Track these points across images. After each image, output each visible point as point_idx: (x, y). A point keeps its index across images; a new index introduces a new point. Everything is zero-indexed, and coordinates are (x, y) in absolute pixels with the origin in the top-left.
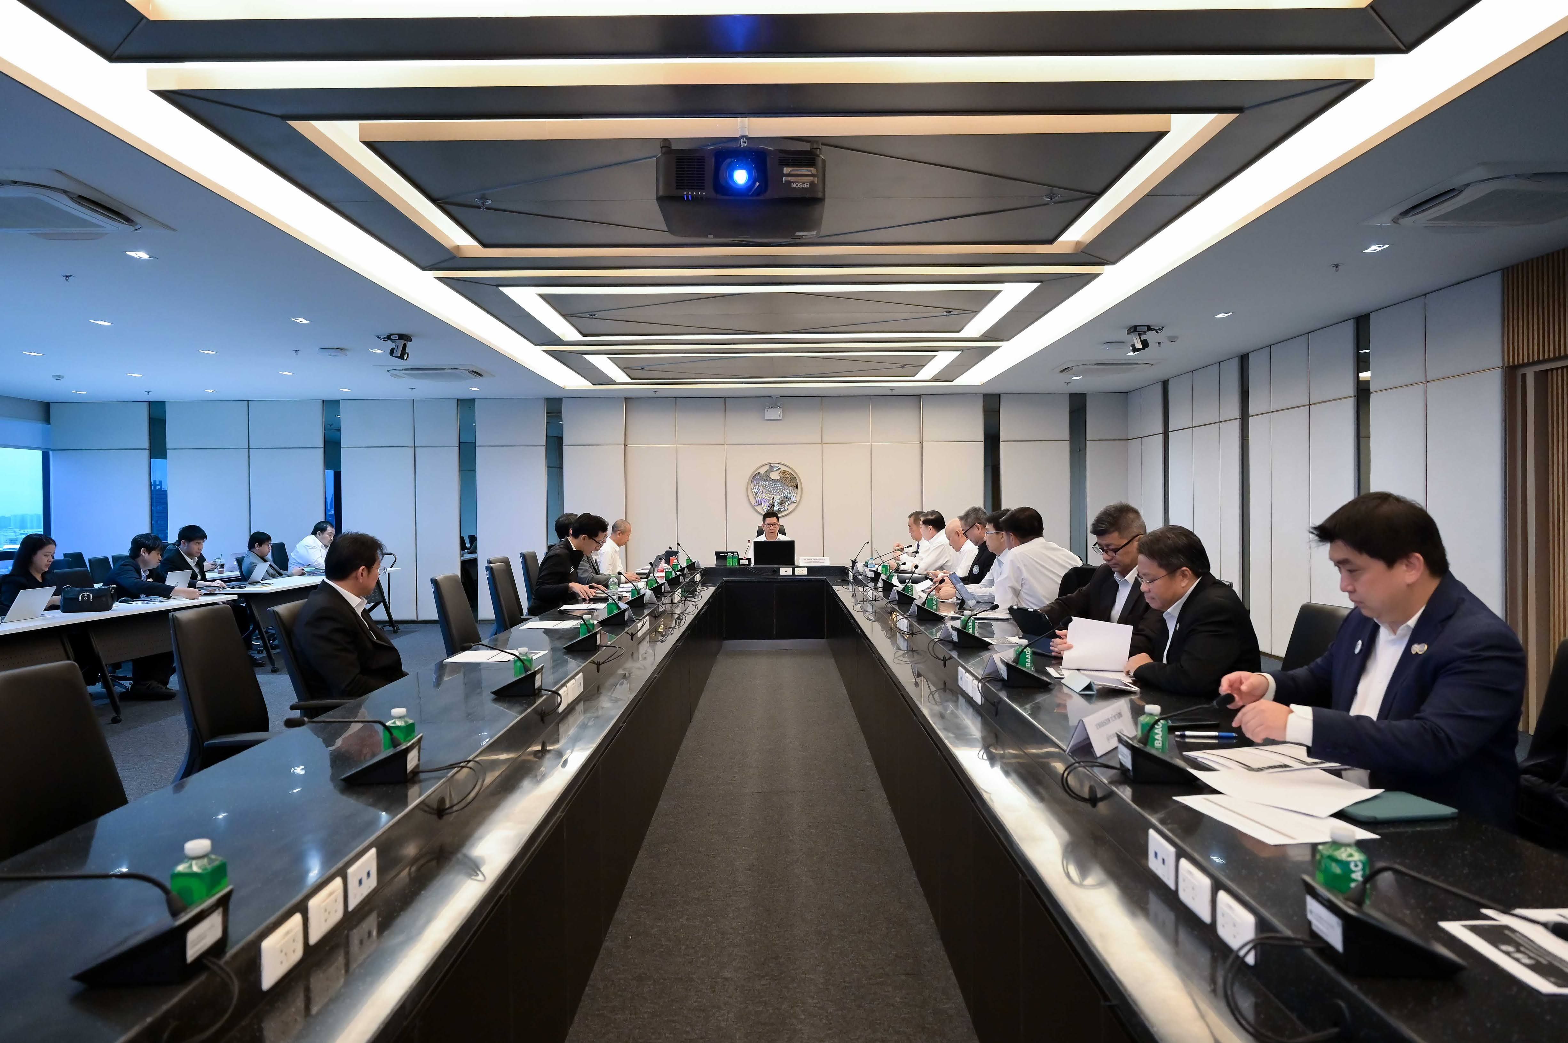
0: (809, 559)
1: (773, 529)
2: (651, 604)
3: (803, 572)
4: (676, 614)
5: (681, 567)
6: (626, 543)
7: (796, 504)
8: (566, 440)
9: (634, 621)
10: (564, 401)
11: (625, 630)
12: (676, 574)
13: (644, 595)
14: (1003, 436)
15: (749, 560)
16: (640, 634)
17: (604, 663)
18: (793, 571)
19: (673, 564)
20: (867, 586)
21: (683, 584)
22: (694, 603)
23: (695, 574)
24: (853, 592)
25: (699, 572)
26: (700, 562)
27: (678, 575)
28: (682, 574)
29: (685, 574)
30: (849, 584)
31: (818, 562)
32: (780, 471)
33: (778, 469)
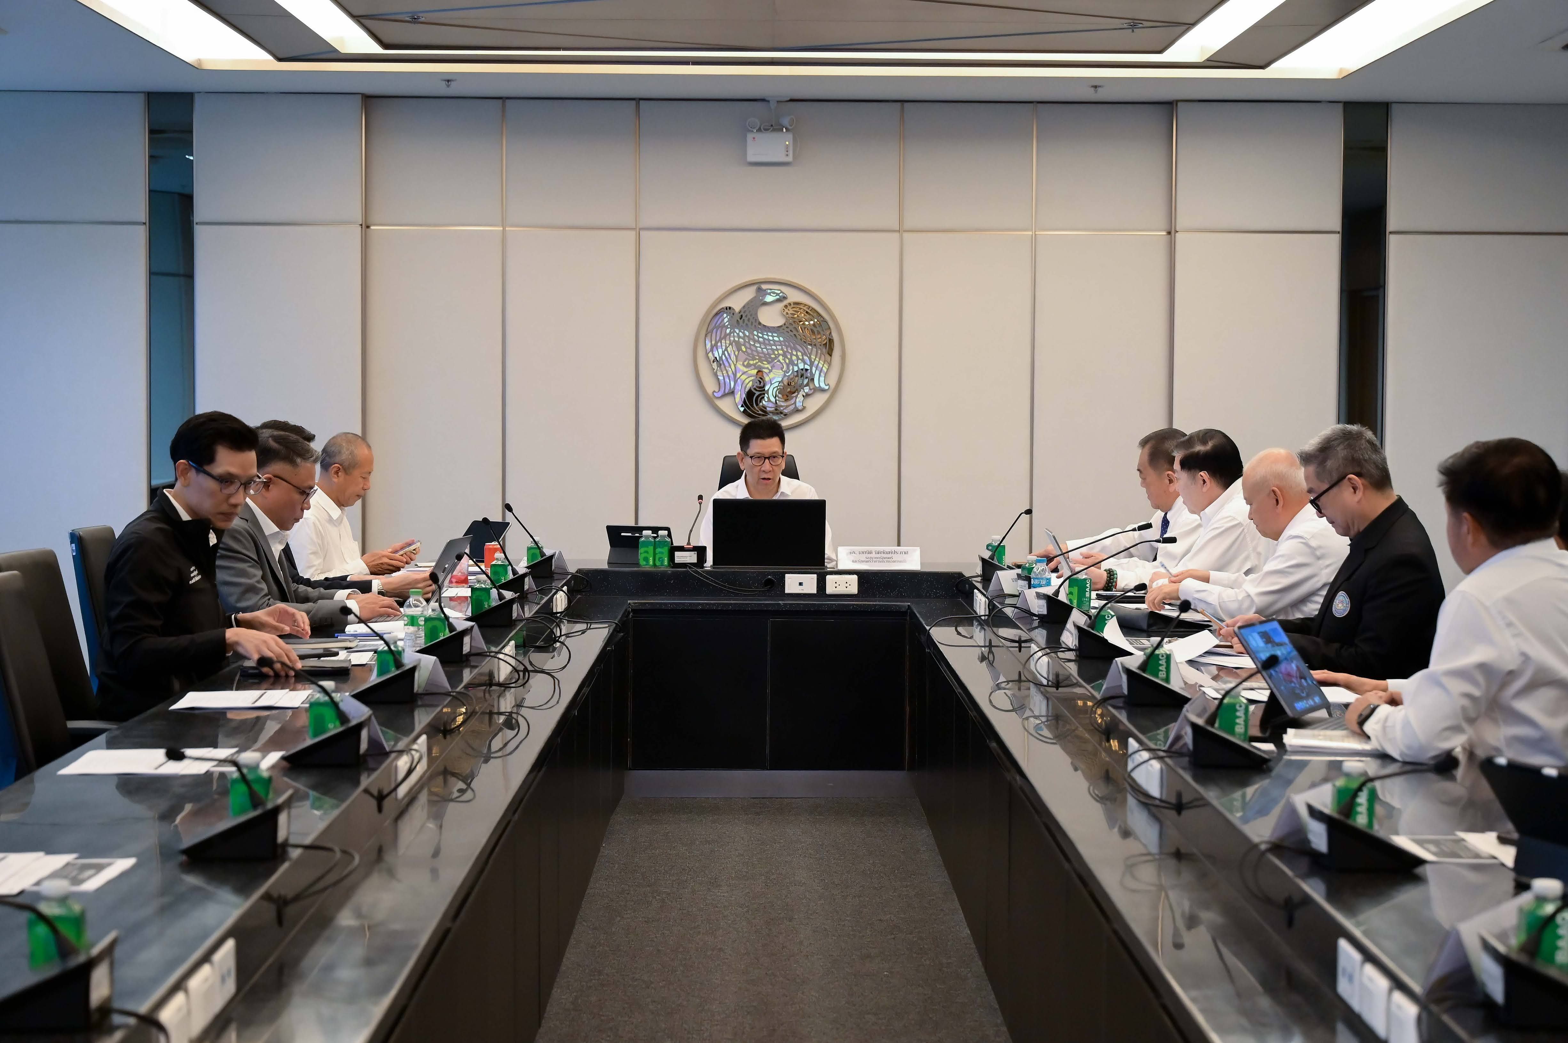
0: (863, 553)
1: (760, 467)
2: (432, 695)
3: (848, 585)
4: (499, 713)
5: (514, 572)
6: (362, 496)
7: (823, 397)
8: (202, 210)
9: (387, 754)
11: (357, 783)
12: (501, 597)
13: (413, 670)
14: (1394, 219)
15: (701, 551)
16: (402, 791)
17: (297, 898)
18: (821, 584)
19: (494, 563)
20: (1029, 638)
21: (521, 620)
22: (553, 677)
23: (554, 591)
24: (985, 646)
25: (562, 586)
26: (566, 557)
27: (506, 600)
28: (518, 594)
29: (525, 595)
30: (975, 623)
31: (889, 560)
32: (785, 302)
33: (778, 297)
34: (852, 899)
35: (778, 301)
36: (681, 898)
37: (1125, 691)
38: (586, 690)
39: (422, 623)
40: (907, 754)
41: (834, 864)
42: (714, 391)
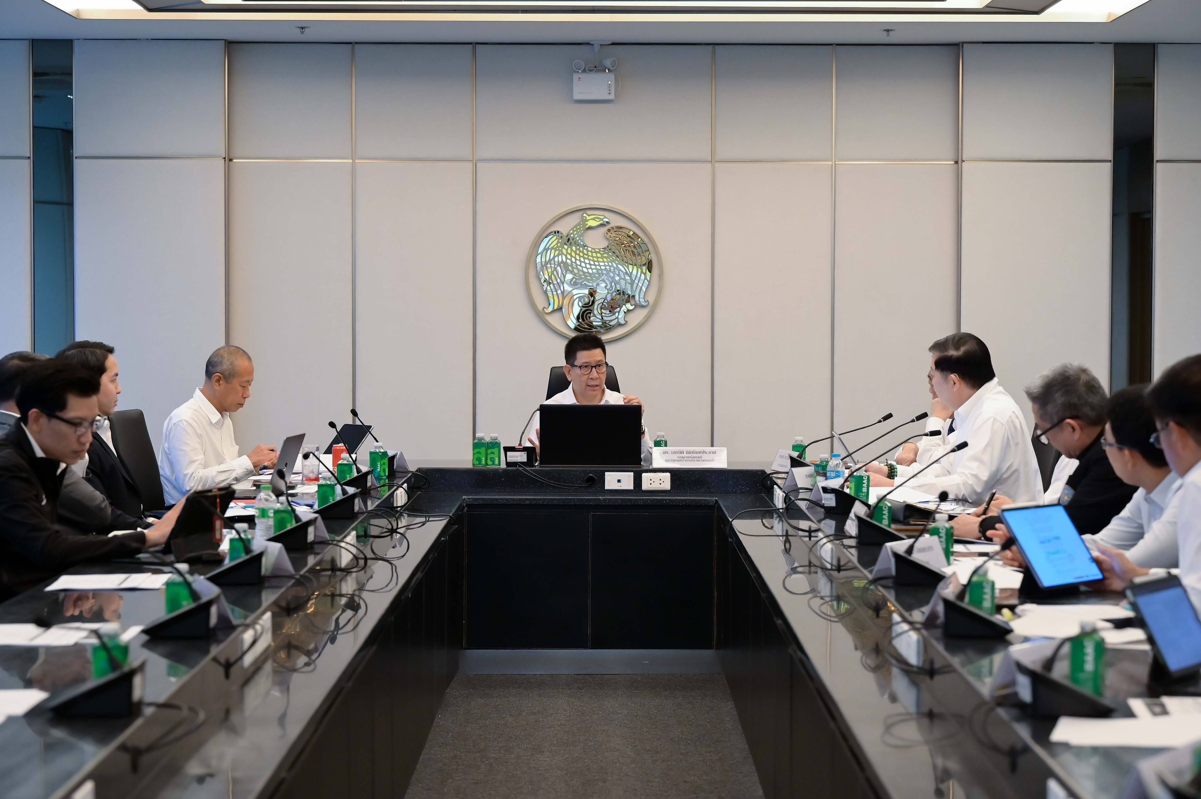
0: (675, 453)
1: (588, 376)
3: (663, 482)
4: (341, 595)
5: (358, 470)
7: (645, 313)
8: (80, 146)
9: (234, 628)
10: (76, 44)
11: (207, 652)
12: (344, 492)
13: (260, 555)
14: (1160, 149)
15: (528, 452)
16: (248, 660)
17: (150, 748)
18: (638, 481)
19: (340, 462)
20: (818, 528)
21: (363, 513)
22: (391, 564)
23: (395, 487)
24: (782, 536)
25: (403, 484)
26: (406, 457)
27: (349, 495)
28: (360, 489)
29: (368, 491)
30: (775, 516)
31: (699, 459)
32: (608, 227)
33: (602, 222)
34: (661, 763)
35: (602, 225)
36: (507, 763)
37: (893, 572)
38: (419, 575)
39: (272, 515)
40: (715, 635)
41: (646, 732)
42: (544, 308)
